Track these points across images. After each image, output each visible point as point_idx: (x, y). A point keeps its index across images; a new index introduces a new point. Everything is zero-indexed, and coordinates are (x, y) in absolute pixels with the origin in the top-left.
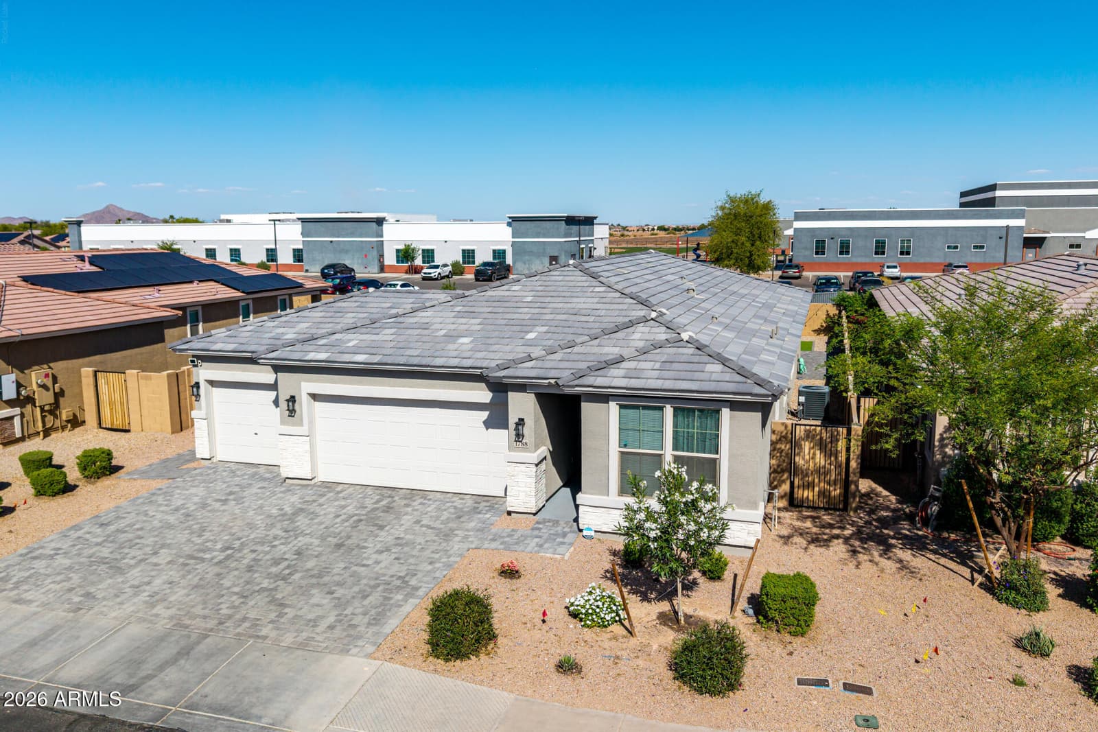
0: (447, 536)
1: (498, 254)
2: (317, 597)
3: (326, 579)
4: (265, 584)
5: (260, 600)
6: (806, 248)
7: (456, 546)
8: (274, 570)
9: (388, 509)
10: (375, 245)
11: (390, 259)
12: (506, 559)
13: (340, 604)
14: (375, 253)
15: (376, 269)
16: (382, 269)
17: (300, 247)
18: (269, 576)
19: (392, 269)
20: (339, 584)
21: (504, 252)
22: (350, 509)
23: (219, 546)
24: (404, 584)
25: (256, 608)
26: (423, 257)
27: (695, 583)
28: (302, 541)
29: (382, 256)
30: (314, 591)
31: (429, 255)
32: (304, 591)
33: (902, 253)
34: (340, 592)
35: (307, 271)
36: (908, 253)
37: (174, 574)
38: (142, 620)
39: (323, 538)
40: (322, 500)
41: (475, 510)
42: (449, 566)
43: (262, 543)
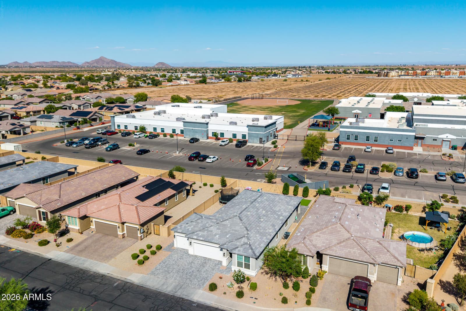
0: (213, 270)
1: (244, 136)
2: (196, 280)
3: (197, 277)
4: (189, 277)
5: (188, 280)
6: (344, 137)
7: (214, 272)
8: (190, 275)
9: (205, 263)
10: (206, 131)
11: (210, 135)
12: (221, 275)
13: (199, 281)
14: (206, 134)
15: (206, 138)
16: (208, 138)
17: (183, 129)
18: (189, 276)
19: (211, 138)
20: (199, 278)
21: (246, 135)
22: (199, 262)
23: (181, 269)
24: (206, 279)
25: (188, 281)
26: (221, 135)
27: (245, 281)
28: (193, 269)
29: (208, 134)
30: (195, 279)
31: (222, 134)
32: (194, 279)
33: (375, 141)
34: (199, 279)
35: (185, 137)
36: (377, 141)
37: (176, 274)
38: (174, 282)
39: (196, 269)
40: (195, 260)
41: (218, 264)
42: (213, 276)
43: (187, 269)
